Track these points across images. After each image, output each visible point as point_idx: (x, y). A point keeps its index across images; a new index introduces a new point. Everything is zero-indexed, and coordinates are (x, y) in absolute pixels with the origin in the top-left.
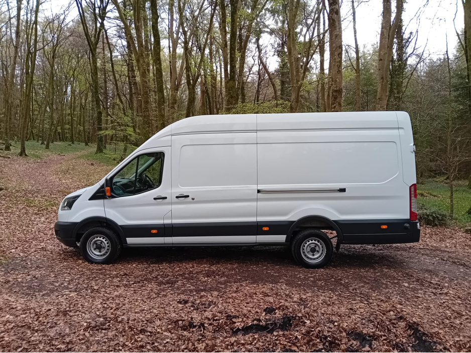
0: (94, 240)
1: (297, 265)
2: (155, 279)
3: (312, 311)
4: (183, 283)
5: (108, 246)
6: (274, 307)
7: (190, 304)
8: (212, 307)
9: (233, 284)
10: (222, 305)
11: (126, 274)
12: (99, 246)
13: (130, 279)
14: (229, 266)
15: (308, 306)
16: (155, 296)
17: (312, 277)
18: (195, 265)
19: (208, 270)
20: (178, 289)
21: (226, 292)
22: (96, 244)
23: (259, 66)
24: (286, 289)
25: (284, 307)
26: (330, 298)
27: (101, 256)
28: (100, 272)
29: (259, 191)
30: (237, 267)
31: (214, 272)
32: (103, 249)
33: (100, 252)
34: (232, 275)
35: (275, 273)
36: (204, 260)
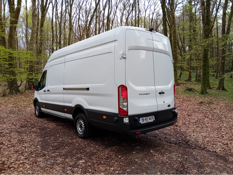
5: (38, 110)
29: (64, 89)
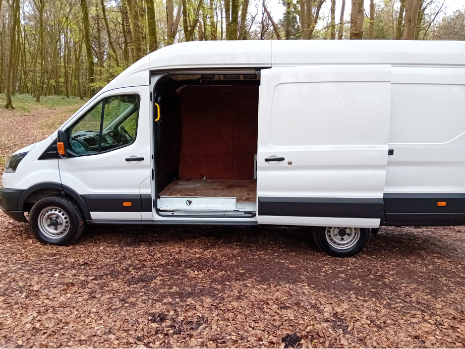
0: (47, 214)
1: (318, 251)
2: (124, 272)
3: (356, 340)
4: (163, 280)
5: (67, 222)
6: (298, 335)
7: (168, 323)
8: (201, 327)
9: (233, 282)
10: (218, 325)
11: (87, 264)
12: (55, 221)
13: (90, 272)
14: (228, 251)
15: (349, 329)
16: (118, 304)
17: (342, 272)
18: (183, 249)
19: (200, 257)
20: (155, 291)
21: (223, 299)
22: (51, 219)
23: (263, 14)
24: (310, 295)
25: (314, 334)
26: (377, 311)
27: (58, 234)
28: (51, 258)
30: (239, 253)
31: (207, 261)
32: (60, 226)
33: (56, 229)
34: (232, 268)
35: (291, 264)
36: (196, 241)
